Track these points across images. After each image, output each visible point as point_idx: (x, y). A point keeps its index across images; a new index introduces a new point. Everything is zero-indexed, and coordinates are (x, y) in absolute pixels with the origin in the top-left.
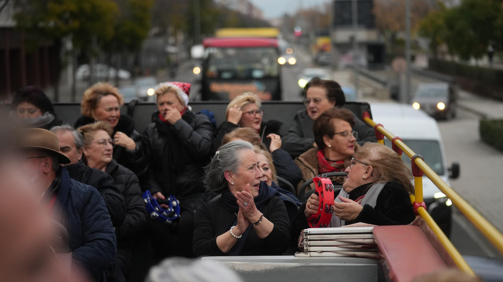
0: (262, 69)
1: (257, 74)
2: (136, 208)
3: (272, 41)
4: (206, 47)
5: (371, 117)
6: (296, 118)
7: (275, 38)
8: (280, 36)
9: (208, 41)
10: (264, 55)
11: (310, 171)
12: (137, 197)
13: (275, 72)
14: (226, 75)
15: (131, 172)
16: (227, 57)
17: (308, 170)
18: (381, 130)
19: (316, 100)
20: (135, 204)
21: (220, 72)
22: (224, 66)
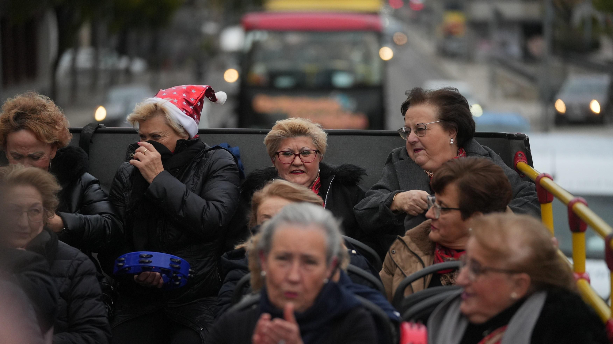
0: (349, 71)
1: (342, 80)
2: (90, 322)
3: (370, 20)
4: (248, 29)
5: (530, 162)
6: (390, 161)
7: (375, 14)
8: (385, 10)
9: (253, 18)
10: (355, 44)
11: (417, 260)
12: (93, 300)
13: (375, 77)
14: (284, 82)
15: (81, 255)
16: (287, 49)
17: (414, 258)
18: (547, 184)
19: (419, 130)
20: (87, 315)
21: (273, 75)
22: (281, 65)
